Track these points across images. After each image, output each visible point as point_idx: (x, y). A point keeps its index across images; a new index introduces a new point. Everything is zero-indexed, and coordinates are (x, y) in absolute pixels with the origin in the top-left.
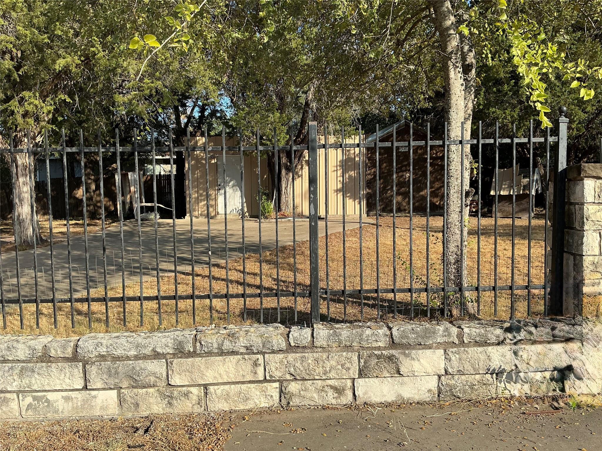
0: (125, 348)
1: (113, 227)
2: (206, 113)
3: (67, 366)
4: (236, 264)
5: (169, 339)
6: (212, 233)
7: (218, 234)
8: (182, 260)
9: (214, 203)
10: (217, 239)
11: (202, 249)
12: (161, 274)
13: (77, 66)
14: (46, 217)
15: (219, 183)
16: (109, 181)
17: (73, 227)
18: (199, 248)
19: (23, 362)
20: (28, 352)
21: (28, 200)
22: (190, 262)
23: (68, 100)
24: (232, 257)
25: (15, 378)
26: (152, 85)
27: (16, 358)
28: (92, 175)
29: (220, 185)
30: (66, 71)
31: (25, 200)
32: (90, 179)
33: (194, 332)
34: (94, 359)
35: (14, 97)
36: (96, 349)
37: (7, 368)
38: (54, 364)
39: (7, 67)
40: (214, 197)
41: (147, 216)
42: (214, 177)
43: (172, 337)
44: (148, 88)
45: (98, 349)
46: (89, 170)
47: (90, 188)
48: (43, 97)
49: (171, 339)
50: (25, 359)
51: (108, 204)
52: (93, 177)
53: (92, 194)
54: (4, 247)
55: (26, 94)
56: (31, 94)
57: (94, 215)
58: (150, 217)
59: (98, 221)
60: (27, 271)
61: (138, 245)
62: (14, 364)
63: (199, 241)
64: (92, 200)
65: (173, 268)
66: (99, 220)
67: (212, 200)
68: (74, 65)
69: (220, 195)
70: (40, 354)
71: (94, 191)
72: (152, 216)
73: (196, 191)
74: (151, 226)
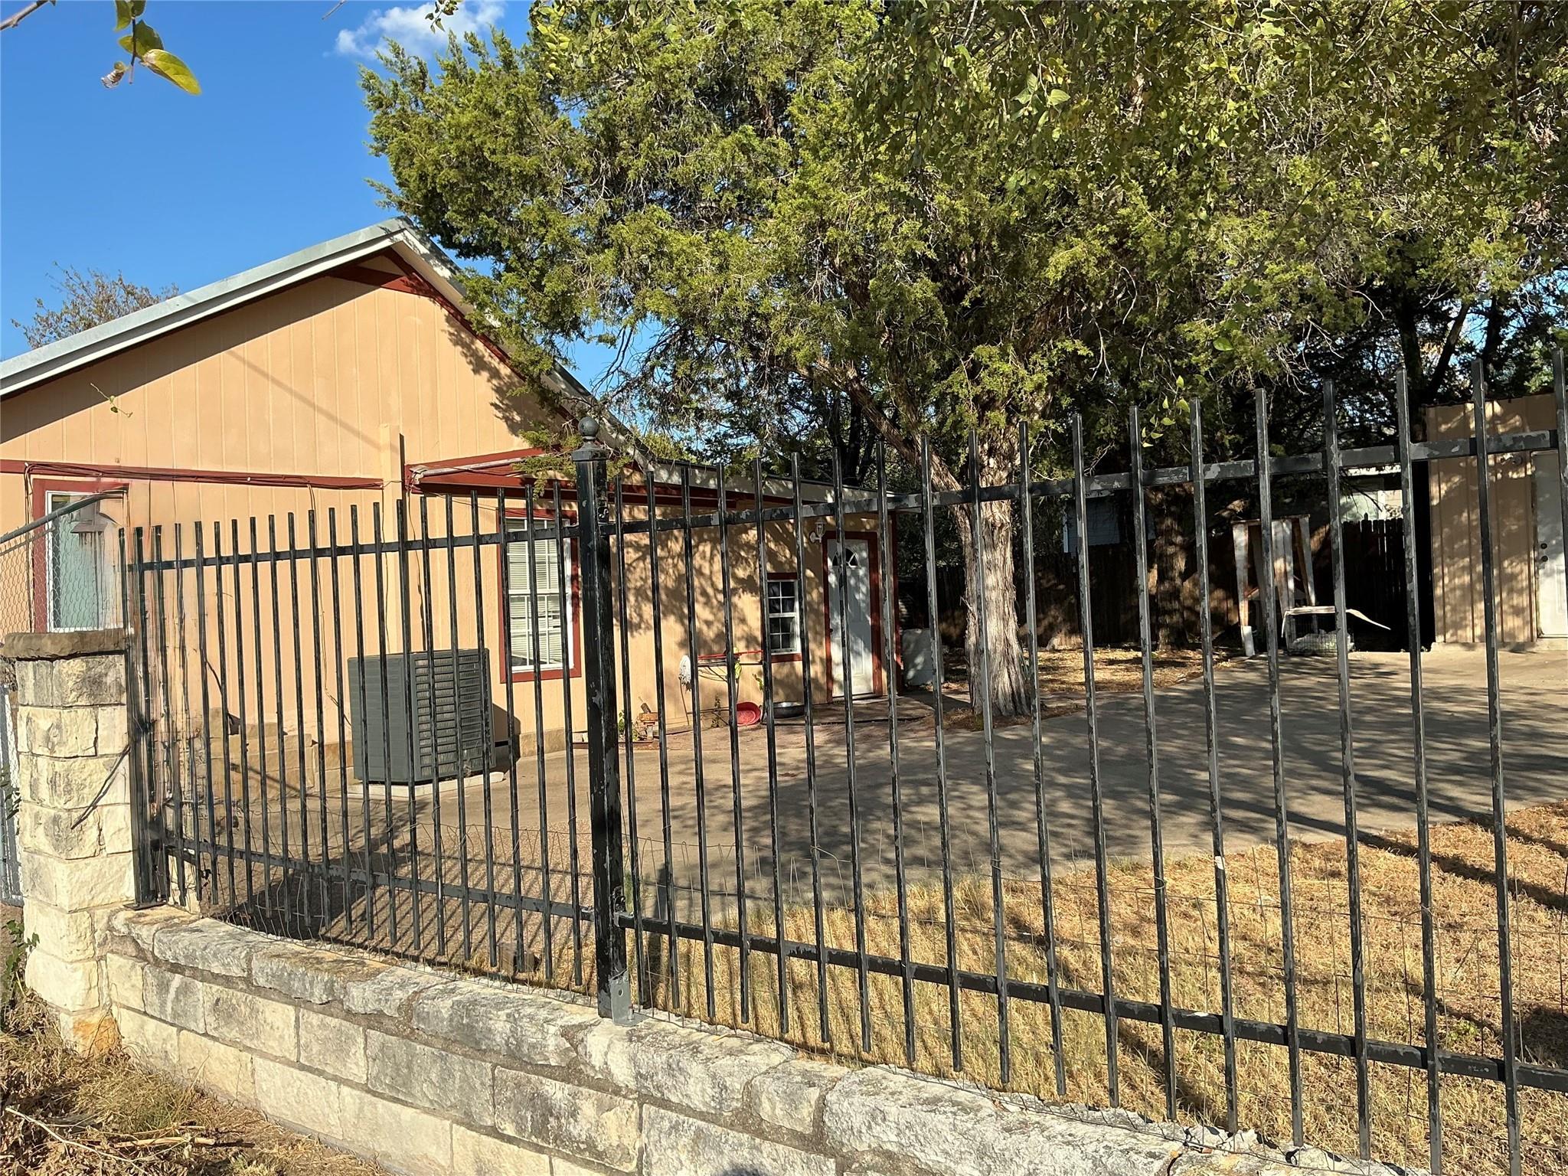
0: (946, 1146)
1: (1227, 673)
2: (1510, 332)
3: (799, 1162)
4: (1555, 820)
5: (1077, 1154)
6: (1507, 701)
7: (1524, 706)
8: (1379, 793)
9: (1526, 603)
10: (1516, 724)
11: (1454, 756)
12: (1292, 834)
13: (1102, 262)
14: (1076, 640)
15: (1541, 539)
16: (1222, 547)
17: (1127, 670)
18: (1448, 752)
19: (702, 1116)
20: (709, 1091)
21: (998, 607)
22: (1406, 798)
23: (1083, 351)
24: (1549, 794)
25: (683, 1157)
26: (1287, 276)
27: (685, 1101)
28: (1178, 533)
29: (1544, 546)
30: (1074, 279)
31: (992, 607)
32: (1172, 544)
33: (1175, 1147)
34: (868, 1158)
35: (959, 364)
36: (870, 1127)
37: (666, 1124)
38: (767, 1144)
39: (919, 296)
40: (1525, 583)
41: (1314, 644)
42: (1522, 523)
43: (1090, 1149)
44: (1276, 288)
45: (877, 1130)
46: (1169, 522)
47: (1172, 568)
48: (1024, 354)
49: (1085, 1158)
50: (704, 1109)
51: (1224, 605)
52: (1179, 539)
53: (1178, 582)
54: (949, 719)
55: (983, 351)
56: (995, 350)
57: (1183, 636)
58: (1326, 646)
59: (1191, 654)
60: (967, 787)
61: (1267, 728)
62: (682, 1117)
63: (1457, 728)
64: (1177, 598)
65: (1340, 818)
66: (1193, 650)
67: (1520, 592)
68: (1093, 260)
69: (1548, 575)
70: (735, 1104)
71: (1185, 576)
72: (1330, 644)
73: (1463, 568)
74: (1323, 672)
